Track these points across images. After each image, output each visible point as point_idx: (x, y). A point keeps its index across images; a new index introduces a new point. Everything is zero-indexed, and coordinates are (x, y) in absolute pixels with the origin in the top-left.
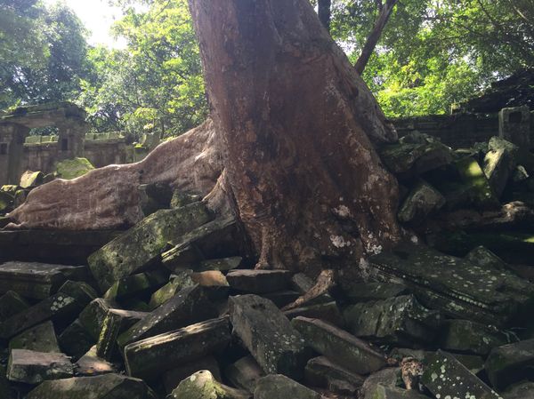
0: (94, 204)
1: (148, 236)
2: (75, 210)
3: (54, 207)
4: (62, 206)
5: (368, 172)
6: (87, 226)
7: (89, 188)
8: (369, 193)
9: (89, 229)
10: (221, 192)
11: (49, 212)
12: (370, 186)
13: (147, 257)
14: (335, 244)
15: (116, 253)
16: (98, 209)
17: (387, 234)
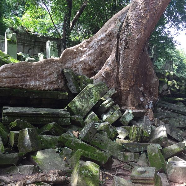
0: (46, 77)
1: (90, 96)
2: (36, 80)
3: (23, 76)
4: (28, 76)
5: (154, 78)
6: (43, 89)
7: (44, 69)
8: (153, 84)
9: (44, 90)
10: (102, 78)
11: (20, 79)
12: (154, 82)
13: (92, 104)
14: (141, 100)
15: (80, 103)
16: (49, 80)
17: (155, 97)
